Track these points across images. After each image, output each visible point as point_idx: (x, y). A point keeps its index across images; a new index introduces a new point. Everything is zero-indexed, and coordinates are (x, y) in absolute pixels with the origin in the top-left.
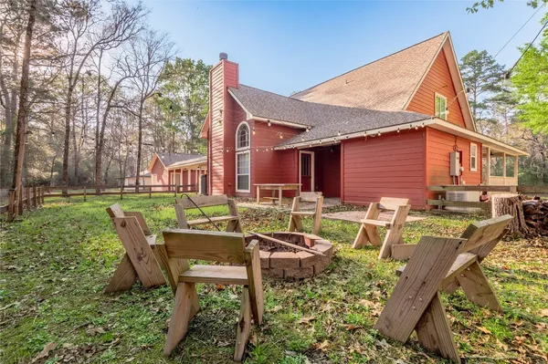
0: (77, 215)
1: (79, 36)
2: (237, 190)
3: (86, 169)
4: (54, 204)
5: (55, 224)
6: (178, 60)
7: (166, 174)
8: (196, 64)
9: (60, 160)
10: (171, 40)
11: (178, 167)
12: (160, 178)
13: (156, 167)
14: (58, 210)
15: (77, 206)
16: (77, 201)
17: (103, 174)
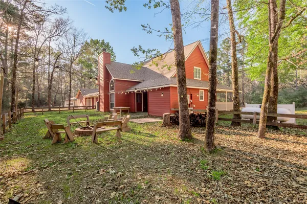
0: (39, 121)
1: (39, 34)
2: (110, 109)
3: (44, 96)
4: (28, 116)
5: (30, 124)
6: (92, 40)
7: (84, 100)
8: (101, 42)
9: (31, 92)
10: (85, 32)
11: (89, 97)
12: (81, 101)
13: (80, 97)
14: (31, 119)
15: (39, 117)
16: (39, 114)
17: (54, 98)
